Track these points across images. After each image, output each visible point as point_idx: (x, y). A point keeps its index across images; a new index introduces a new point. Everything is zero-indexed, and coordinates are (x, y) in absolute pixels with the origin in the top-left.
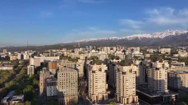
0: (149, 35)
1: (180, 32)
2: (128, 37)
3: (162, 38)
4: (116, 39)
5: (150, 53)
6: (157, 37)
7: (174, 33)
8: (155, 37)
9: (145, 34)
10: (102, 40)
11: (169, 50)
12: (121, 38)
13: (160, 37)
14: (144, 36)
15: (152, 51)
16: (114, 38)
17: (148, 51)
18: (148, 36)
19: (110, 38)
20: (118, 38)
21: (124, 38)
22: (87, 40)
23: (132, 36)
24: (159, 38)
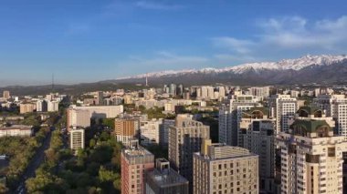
0: (272, 64)
1: (331, 59)
2: (235, 68)
3: (298, 69)
4: (212, 72)
6: (287, 67)
7: (319, 61)
8: (283, 67)
9: (267, 63)
10: (187, 74)
12: (221, 70)
13: (293, 67)
14: (264, 65)
16: (208, 69)
18: (272, 66)
19: (202, 71)
20: (217, 71)
21: (227, 69)
22: (159, 74)
23: (242, 67)
24: (291, 70)
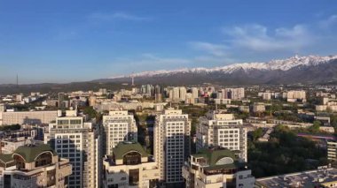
0: (261, 64)
2: (225, 68)
3: (287, 69)
4: (204, 71)
5: (266, 101)
6: (275, 67)
7: (307, 62)
8: (272, 67)
9: (256, 64)
10: (179, 73)
11: (302, 94)
12: (212, 70)
13: (282, 68)
14: (254, 65)
15: (268, 95)
16: (199, 69)
17: (260, 94)
18: (261, 66)
19: (193, 70)
20: (207, 70)
21: (217, 69)
22: (152, 73)
23: (232, 67)
24: (279, 70)
